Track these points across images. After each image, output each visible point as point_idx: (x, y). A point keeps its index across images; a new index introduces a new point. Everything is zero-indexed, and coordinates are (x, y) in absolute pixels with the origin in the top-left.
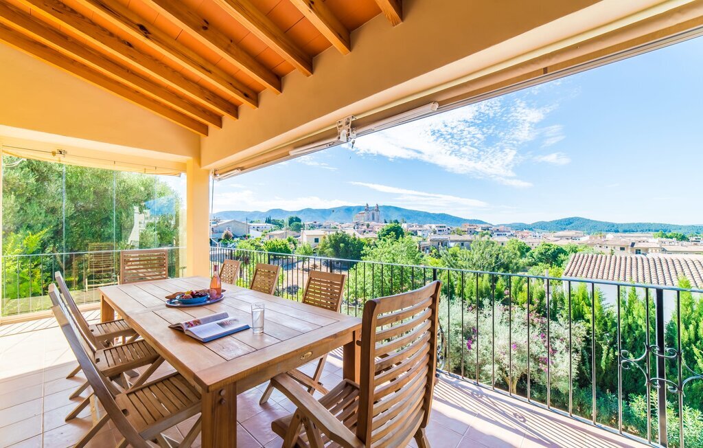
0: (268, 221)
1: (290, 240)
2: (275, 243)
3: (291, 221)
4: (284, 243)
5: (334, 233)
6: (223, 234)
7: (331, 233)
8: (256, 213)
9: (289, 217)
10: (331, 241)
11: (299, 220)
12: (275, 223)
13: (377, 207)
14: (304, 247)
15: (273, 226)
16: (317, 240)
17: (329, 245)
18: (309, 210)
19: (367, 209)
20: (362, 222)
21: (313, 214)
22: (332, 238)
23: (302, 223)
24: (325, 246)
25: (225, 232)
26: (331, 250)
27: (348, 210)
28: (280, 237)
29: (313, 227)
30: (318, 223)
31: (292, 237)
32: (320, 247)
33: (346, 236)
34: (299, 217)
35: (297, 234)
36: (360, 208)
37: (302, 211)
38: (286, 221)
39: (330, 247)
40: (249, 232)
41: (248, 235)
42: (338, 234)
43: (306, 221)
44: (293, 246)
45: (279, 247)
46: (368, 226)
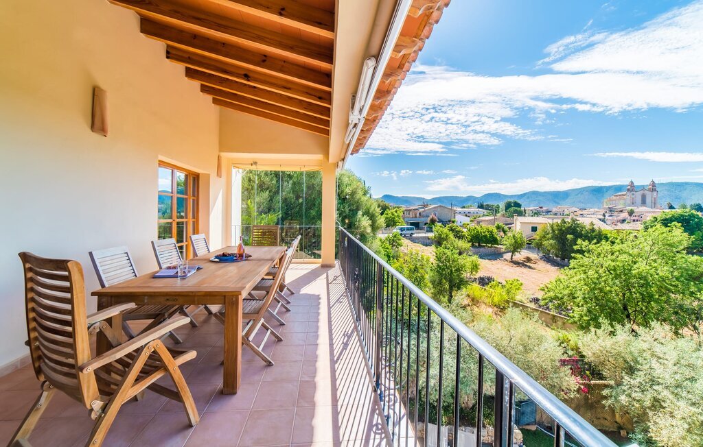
0: (481, 206)
1: (498, 227)
2: (479, 229)
3: (508, 206)
4: (490, 229)
5: (559, 221)
6: (429, 219)
7: (555, 221)
8: (469, 198)
9: (506, 201)
10: (553, 231)
11: (518, 205)
12: (487, 207)
13: (654, 184)
14: (514, 237)
15: (486, 212)
16: (534, 229)
17: (550, 236)
18: (535, 193)
19: (632, 188)
20: (620, 207)
21: (541, 198)
22: (555, 227)
23: (522, 209)
24: (544, 237)
25: (431, 217)
26: (552, 242)
27: (598, 191)
28: (487, 224)
29: (537, 213)
30: (544, 209)
31: (501, 224)
32: (538, 238)
33: (578, 226)
34: (519, 201)
35: (509, 220)
36: (618, 189)
37: (525, 194)
38: (502, 206)
39: (552, 238)
40: (454, 218)
41: (453, 220)
42: (565, 222)
43: (529, 207)
44: (502, 233)
45: (483, 234)
46: (631, 213)
